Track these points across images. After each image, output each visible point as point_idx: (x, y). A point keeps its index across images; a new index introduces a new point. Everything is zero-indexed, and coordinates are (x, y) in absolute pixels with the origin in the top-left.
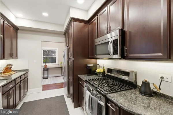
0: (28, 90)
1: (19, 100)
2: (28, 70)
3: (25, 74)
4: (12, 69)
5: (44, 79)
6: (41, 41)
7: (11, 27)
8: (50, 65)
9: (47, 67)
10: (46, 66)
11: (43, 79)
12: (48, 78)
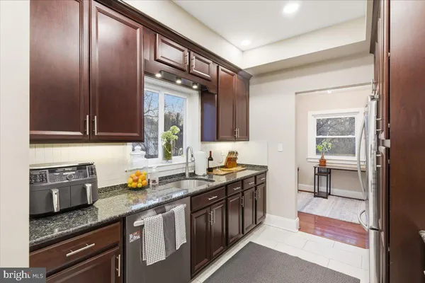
0: (267, 215)
1: (239, 233)
2: (266, 167)
3: (255, 177)
4: (238, 162)
5: (317, 198)
6: (296, 93)
7: (233, 75)
8: (334, 160)
9: (328, 165)
10: (323, 162)
11: (315, 196)
12: (329, 197)
